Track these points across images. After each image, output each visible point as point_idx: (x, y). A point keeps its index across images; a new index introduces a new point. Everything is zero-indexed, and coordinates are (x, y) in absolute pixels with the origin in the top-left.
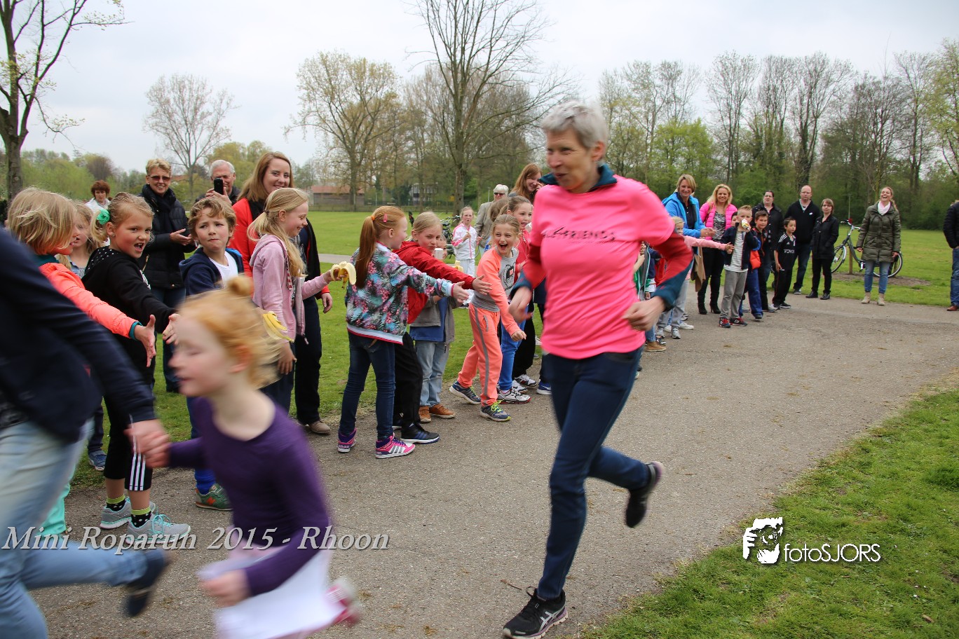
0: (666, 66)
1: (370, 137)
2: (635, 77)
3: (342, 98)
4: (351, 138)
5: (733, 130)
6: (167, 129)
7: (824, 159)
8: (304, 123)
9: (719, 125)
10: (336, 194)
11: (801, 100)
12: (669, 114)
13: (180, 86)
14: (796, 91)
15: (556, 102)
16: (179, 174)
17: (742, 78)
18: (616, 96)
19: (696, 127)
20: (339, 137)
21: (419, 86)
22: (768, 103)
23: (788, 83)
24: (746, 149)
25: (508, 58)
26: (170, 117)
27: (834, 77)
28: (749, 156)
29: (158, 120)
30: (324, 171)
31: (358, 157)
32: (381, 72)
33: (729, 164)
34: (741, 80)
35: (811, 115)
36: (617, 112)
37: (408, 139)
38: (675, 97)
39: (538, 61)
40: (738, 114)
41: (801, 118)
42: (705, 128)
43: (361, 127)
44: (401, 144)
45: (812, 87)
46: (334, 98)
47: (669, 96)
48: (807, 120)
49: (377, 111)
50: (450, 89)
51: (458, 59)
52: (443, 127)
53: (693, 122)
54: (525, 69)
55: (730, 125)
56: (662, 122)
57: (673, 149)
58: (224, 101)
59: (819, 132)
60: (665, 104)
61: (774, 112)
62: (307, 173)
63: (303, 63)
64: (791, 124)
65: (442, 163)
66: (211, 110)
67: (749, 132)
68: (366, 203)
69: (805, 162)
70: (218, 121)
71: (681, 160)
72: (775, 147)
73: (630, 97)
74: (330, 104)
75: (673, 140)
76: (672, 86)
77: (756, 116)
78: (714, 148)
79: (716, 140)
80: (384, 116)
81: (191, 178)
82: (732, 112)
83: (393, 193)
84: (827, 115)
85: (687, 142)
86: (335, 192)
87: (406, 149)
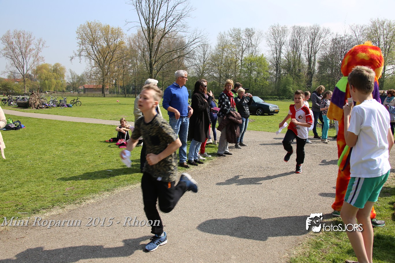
0: (247, 30)
1: (112, 62)
2: (234, 35)
3: (98, 43)
4: (102, 62)
5: (278, 59)
6: (12, 56)
7: (319, 72)
8: (80, 55)
9: (272, 57)
10: (95, 89)
11: (308, 46)
12: (249, 52)
14: (306, 41)
15: (196, 46)
16: (19, 78)
18: (225, 44)
20: (97, 62)
21: (135, 38)
22: (293, 46)
23: (302, 38)
24: (284, 68)
25: (174, 26)
26: (13, 50)
27: (323, 35)
28: (285, 71)
29: (7, 52)
30: (90, 77)
31: (106, 71)
32: (117, 31)
33: (276, 75)
34: (281, 37)
35: (313, 52)
36: (226, 51)
37: (129, 63)
38: (252, 44)
39: (188, 27)
40: (280, 52)
41: (308, 53)
42: (265, 58)
43: (107, 57)
44: (126, 66)
46: (94, 43)
47: (249, 44)
48: (311, 54)
49: (114, 50)
51: (151, 25)
53: (260, 56)
54: (182, 30)
55: (277, 57)
56: (246, 55)
57: (251, 68)
58: (41, 44)
59: (317, 60)
60: (247, 47)
61: (296, 51)
62: (82, 79)
63: (79, 26)
64: (304, 56)
65: (144, 74)
66: (34, 48)
67: (285, 60)
68: (110, 93)
69: (310, 73)
70: (38, 53)
71: (255, 73)
72: (297, 67)
73: (231, 44)
74: (92, 46)
75: (251, 64)
76: (250, 39)
77: (288, 53)
78: (269, 67)
79: (270, 64)
80: (118, 52)
81: (24, 80)
82: (278, 51)
83: (123, 88)
84: (320, 52)
85: (257, 65)
86: (95, 87)
87: (128, 68)
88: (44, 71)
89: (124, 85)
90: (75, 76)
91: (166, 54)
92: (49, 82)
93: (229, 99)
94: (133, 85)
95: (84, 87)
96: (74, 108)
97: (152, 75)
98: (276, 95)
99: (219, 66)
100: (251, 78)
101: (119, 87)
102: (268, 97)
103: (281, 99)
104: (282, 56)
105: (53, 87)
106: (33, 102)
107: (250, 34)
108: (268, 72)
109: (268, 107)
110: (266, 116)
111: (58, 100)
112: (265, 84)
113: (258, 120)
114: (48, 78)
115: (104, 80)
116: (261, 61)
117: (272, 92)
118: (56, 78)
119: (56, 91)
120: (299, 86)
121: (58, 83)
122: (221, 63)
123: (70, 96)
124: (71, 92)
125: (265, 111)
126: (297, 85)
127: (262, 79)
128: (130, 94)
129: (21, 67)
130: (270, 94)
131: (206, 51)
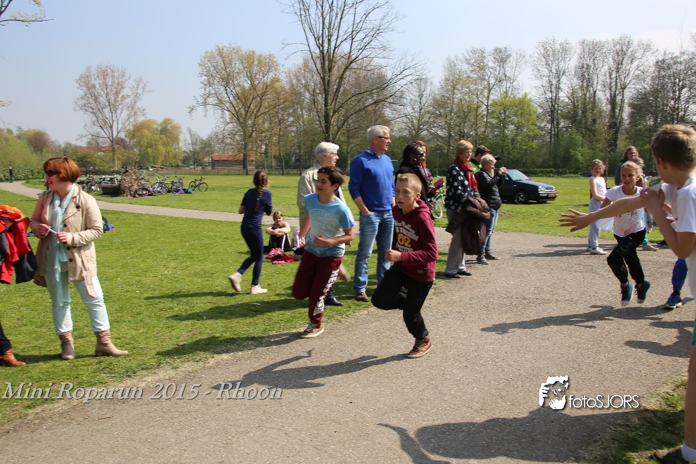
0: (498, 51)
1: (259, 113)
2: (472, 61)
3: (236, 82)
4: (243, 115)
5: (554, 101)
6: (93, 109)
7: (630, 123)
8: (205, 104)
9: (542, 99)
10: (231, 161)
11: (610, 75)
12: (502, 90)
13: (104, 74)
14: (606, 67)
15: (406, 82)
16: (104, 146)
17: (560, 59)
18: (458, 77)
19: (523, 101)
20: (233, 114)
21: (298, 72)
22: (582, 78)
23: (599, 60)
25: (366, 48)
26: (96, 99)
27: (638, 55)
28: (567, 122)
29: (86, 102)
30: (223, 141)
31: (250, 130)
32: (267, 61)
33: (551, 130)
34: (560, 60)
35: (619, 87)
36: (459, 90)
37: (289, 115)
38: (505, 77)
39: (391, 49)
40: (558, 88)
41: (610, 89)
42: (530, 100)
43: (252, 106)
44: (284, 120)
45: (619, 64)
46: (230, 83)
47: (500, 75)
48: (615, 91)
49: (264, 94)
50: (319, 73)
51: (326, 49)
53: (521, 96)
54: (381, 56)
55: (552, 98)
56: (495, 97)
57: (504, 118)
58: (141, 85)
59: (626, 101)
60: (497, 82)
61: (588, 86)
62: (209, 144)
63: (203, 55)
64: (602, 95)
65: (315, 134)
66: (130, 94)
67: (567, 103)
69: (615, 126)
70: (135, 103)
71: (512, 127)
72: (589, 115)
73: (469, 77)
74: (226, 87)
75: (505, 112)
76: (503, 67)
77: (573, 89)
78: (538, 117)
79: (540, 111)
80: (270, 96)
81: (114, 148)
82: (553, 87)
83: (278, 158)
84: (633, 86)
85: (516, 112)
86: (231, 159)
87: (288, 123)
88: (146, 131)
89: (280, 154)
90: (196, 140)
91: (353, 99)
92: (154, 151)
93: (466, 176)
94: (296, 153)
95: (212, 158)
96: (196, 194)
97: (329, 135)
98: (550, 167)
99: (447, 116)
100: (505, 137)
101: (271, 157)
102: (536, 171)
103: (560, 174)
104: (563, 96)
105: (161, 159)
106: (127, 185)
107: (502, 57)
108: (536, 125)
109: (536, 188)
110: (532, 205)
111: (168, 182)
112: (530, 146)
113: (518, 212)
114: (153, 144)
115: (246, 145)
116: (522, 106)
117: (543, 161)
118: (166, 143)
119: (166, 166)
120: (593, 150)
121: (169, 151)
122: (451, 112)
123: (189, 174)
124: (191, 167)
125: (530, 195)
126: (590, 148)
127: (525, 138)
128: (290, 169)
129: (108, 126)
130: (539, 164)
131: (424, 90)
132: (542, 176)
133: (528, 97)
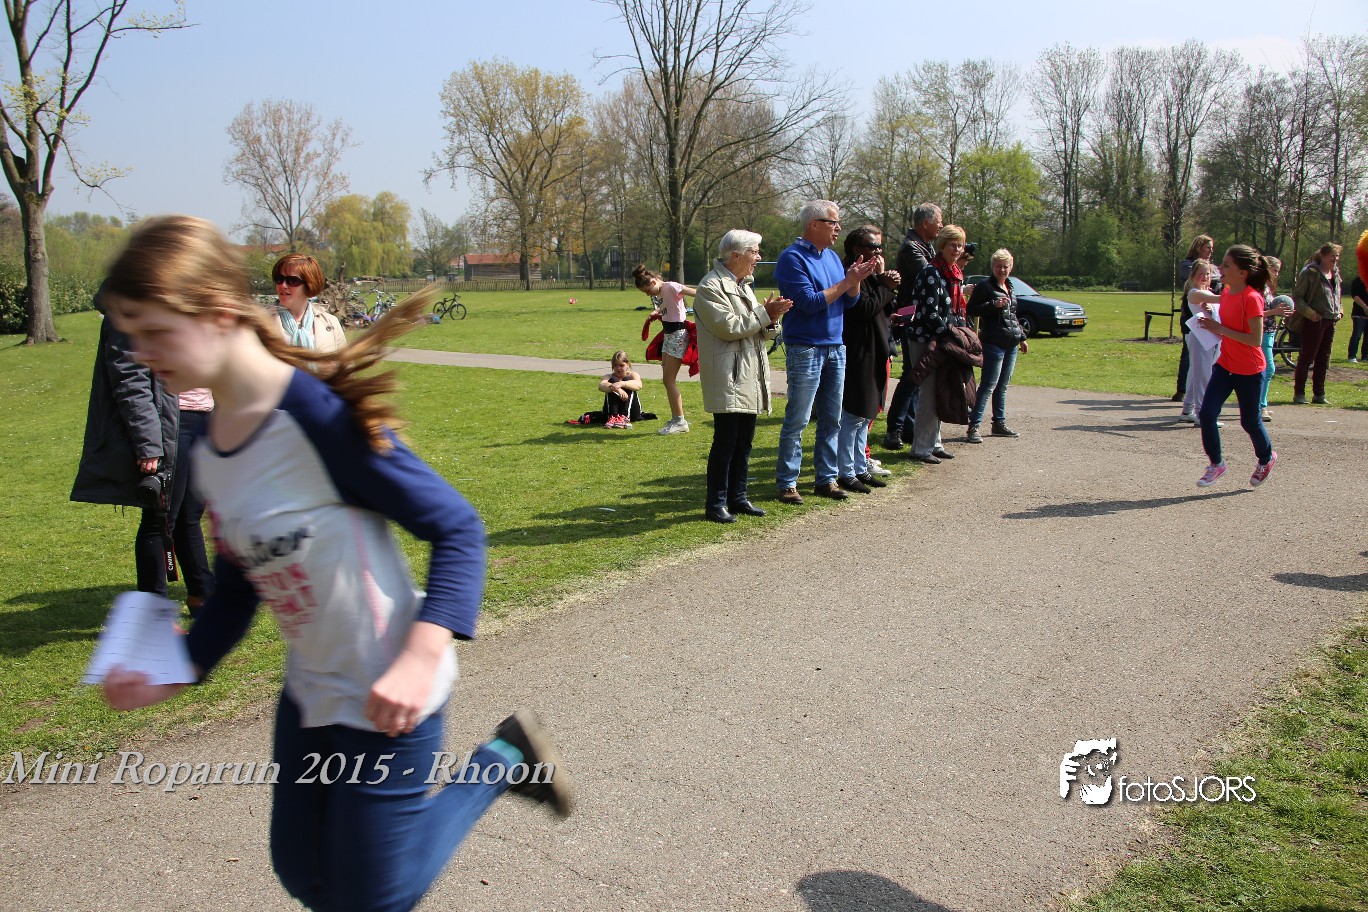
0: (970, 67)
1: (547, 182)
2: (925, 85)
3: (506, 127)
4: (520, 185)
5: (1070, 157)
6: (258, 179)
7: (1203, 195)
8: (452, 165)
9: (1049, 152)
10: (500, 265)
11: (1168, 111)
12: (977, 136)
13: (275, 117)
14: (1160, 98)
15: (813, 123)
16: (276, 243)
17: (1081, 81)
18: (899, 113)
19: (1014, 155)
20: (502, 183)
21: (616, 107)
22: (1119, 117)
23: (1148, 85)
24: (1090, 184)
25: (743, 62)
26: (262, 161)
27: (1216, 76)
28: (1093, 194)
29: (245, 167)
30: (484, 232)
31: (531, 210)
32: (561, 88)
33: (1065, 207)
34: (1079, 85)
35: (1183, 131)
36: (902, 137)
37: (600, 184)
38: (984, 113)
39: (787, 64)
40: (1077, 133)
41: (1168, 136)
42: (1027, 155)
43: (534, 168)
44: (592, 192)
45: (1184, 91)
46: (494, 127)
47: (975, 110)
48: (1177, 140)
49: (556, 146)
50: (660, 109)
51: (670, 64)
52: (652, 164)
53: (1010, 148)
54: (768, 76)
55: (1065, 151)
56: (967, 147)
57: (983, 187)
58: (338, 137)
59: (1195, 157)
60: (969, 122)
61: (1129, 130)
62: (459, 236)
63: (448, 78)
64: (1153, 147)
65: (648, 217)
66: (320, 150)
67: (1093, 159)
68: (545, 277)
69: (1175, 202)
70: (329, 166)
71: (997, 202)
72: (1131, 181)
73: (919, 113)
74: (488, 136)
75: (983, 174)
76: (980, 96)
77: (1102, 136)
78: (1043, 184)
79: (1045, 173)
80: (567, 150)
82: (1068, 132)
83: (582, 261)
84: (1205, 131)
85: (1003, 177)
86: (499, 262)
87: (599, 197)
88: (348, 216)
89: (585, 253)
90: (436, 229)
91: (719, 153)
92: (362, 250)
93: (950, 289)
94: (612, 251)
95: (465, 262)
96: (447, 325)
97: (679, 220)
98: (1062, 273)
99: (880, 183)
100: (984, 219)
101: (568, 259)
102: (1040, 281)
103: (1080, 284)
104: (1086, 148)
105: (375, 263)
107: (978, 79)
108: (1038, 199)
109: (1050, 309)
110: (1044, 340)
112: (1029, 236)
114: (360, 239)
115: (524, 238)
116: (1014, 164)
117: (1051, 263)
118: (383, 236)
119: (384, 277)
121: (389, 251)
122: (888, 175)
124: (429, 277)
125: (1041, 321)
126: (1132, 240)
127: (1019, 221)
128: (603, 278)
129: (282, 208)
130: (1043, 268)
131: (841, 136)
132: (1050, 290)
133: (1025, 149)
